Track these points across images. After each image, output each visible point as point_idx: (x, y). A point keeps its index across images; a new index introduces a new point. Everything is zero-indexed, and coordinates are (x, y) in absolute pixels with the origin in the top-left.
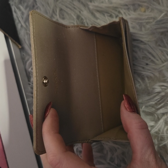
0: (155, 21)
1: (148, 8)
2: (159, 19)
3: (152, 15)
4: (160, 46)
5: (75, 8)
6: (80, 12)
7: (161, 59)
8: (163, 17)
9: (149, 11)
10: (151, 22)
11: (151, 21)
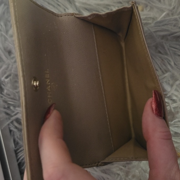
0: (155, 22)
1: (147, 6)
2: (159, 19)
3: (152, 14)
4: (160, 52)
5: (59, 5)
6: (65, 10)
7: (161, 69)
8: (164, 17)
9: (148, 9)
10: (150, 24)
11: (150, 22)
